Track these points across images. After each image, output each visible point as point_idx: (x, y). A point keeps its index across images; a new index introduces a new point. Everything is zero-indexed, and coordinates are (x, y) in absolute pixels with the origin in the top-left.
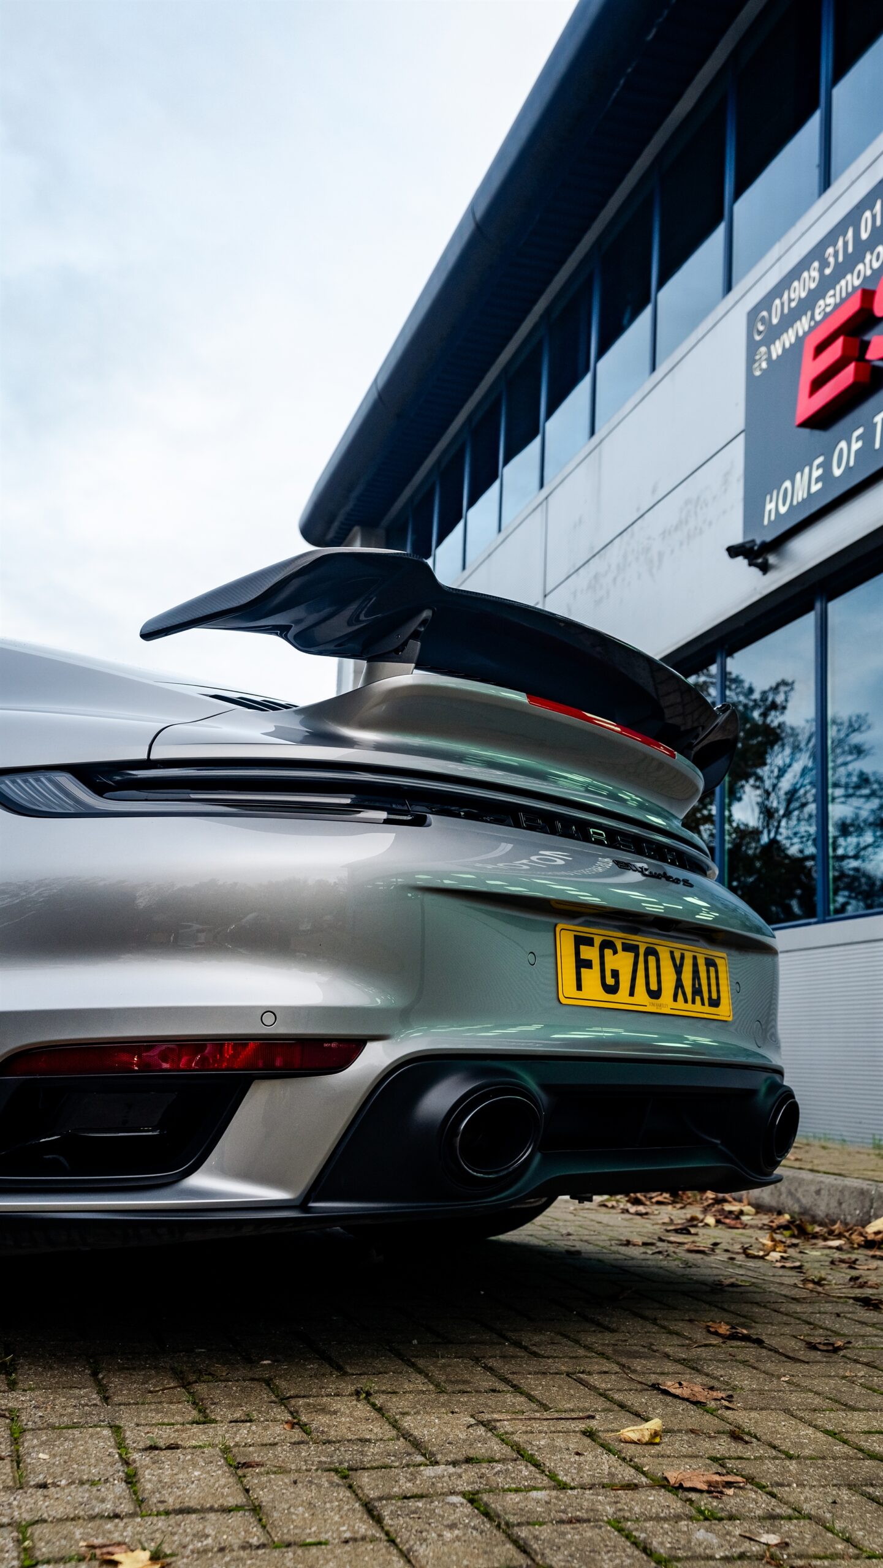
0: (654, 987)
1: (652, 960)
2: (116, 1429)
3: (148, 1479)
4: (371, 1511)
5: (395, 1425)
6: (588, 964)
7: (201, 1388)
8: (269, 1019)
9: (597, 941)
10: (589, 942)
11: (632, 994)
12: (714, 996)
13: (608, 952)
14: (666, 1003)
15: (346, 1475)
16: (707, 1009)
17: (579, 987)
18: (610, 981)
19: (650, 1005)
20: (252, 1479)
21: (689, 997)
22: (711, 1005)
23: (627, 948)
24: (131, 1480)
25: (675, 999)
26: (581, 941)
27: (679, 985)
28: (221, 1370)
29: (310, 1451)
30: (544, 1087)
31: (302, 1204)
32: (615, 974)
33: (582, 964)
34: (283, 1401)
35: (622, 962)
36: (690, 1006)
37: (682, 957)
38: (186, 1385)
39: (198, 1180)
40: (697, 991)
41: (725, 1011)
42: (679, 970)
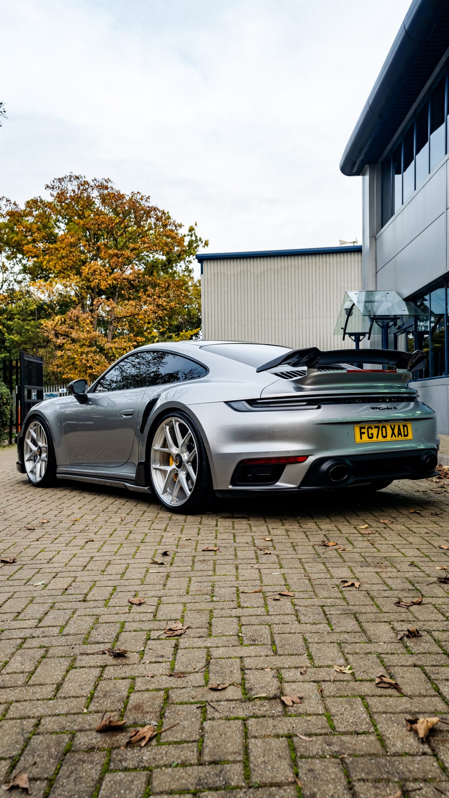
0: (384, 435)
1: (384, 429)
2: (267, 526)
3: (272, 532)
4: (307, 536)
5: (318, 526)
6: (364, 433)
7: (284, 521)
8: (288, 453)
9: (366, 427)
10: (364, 428)
11: (377, 438)
12: (406, 434)
13: (370, 430)
14: (389, 438)
15: (305, 533)
16: (403, 437)
17: (361, 438)
18: (370, 436)
19: (384, 440)
20: (289, 532)
21: (397, 436)
22: (405, 436)
23: (375, 427)
24: (269, 532)
25: (392, 437)
26: (361, 428)
27: (393, 433)
28: (289, 518)
29: (301, 530)
30: (350, 462)
31: (299, 487)
32: (372, 434)
33: (362, 433)
34: (299, 523)
35: (375, 431)
36: (397, 438)
37: (394, 426)
38: (281, 521)
39: (278, 484)
40: (400, 434)
41: (410, 437)
42: (393, 430)
